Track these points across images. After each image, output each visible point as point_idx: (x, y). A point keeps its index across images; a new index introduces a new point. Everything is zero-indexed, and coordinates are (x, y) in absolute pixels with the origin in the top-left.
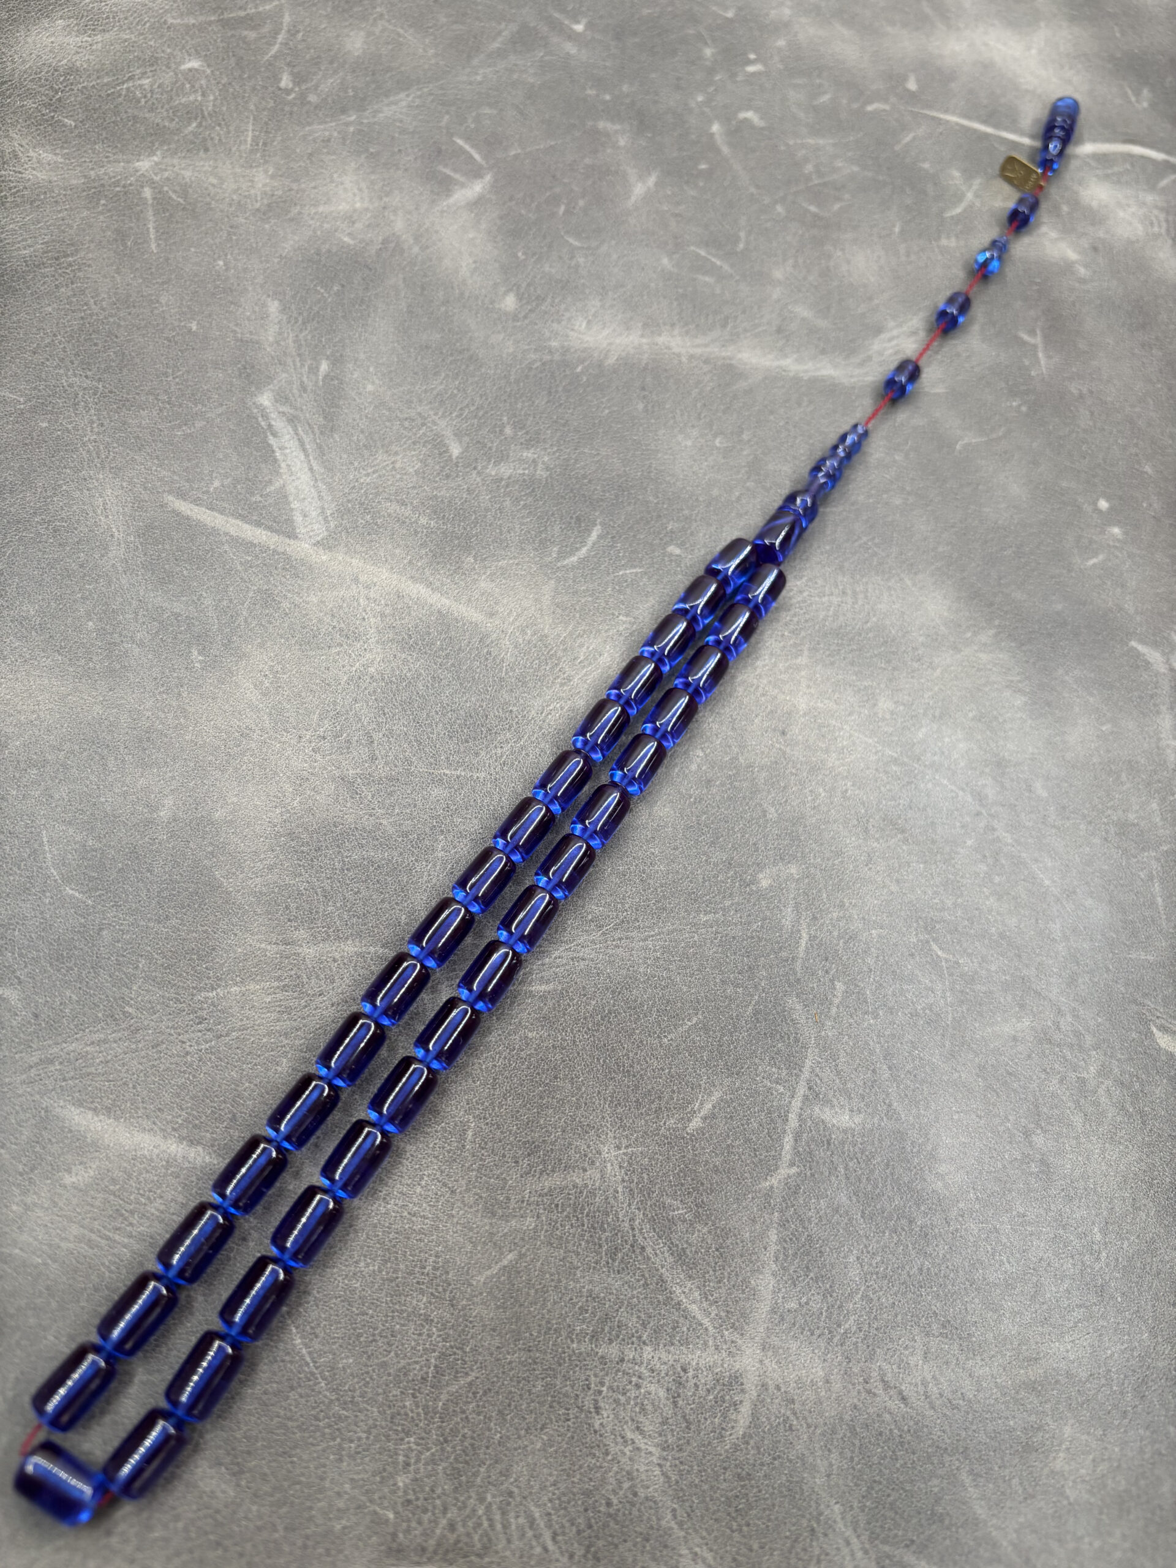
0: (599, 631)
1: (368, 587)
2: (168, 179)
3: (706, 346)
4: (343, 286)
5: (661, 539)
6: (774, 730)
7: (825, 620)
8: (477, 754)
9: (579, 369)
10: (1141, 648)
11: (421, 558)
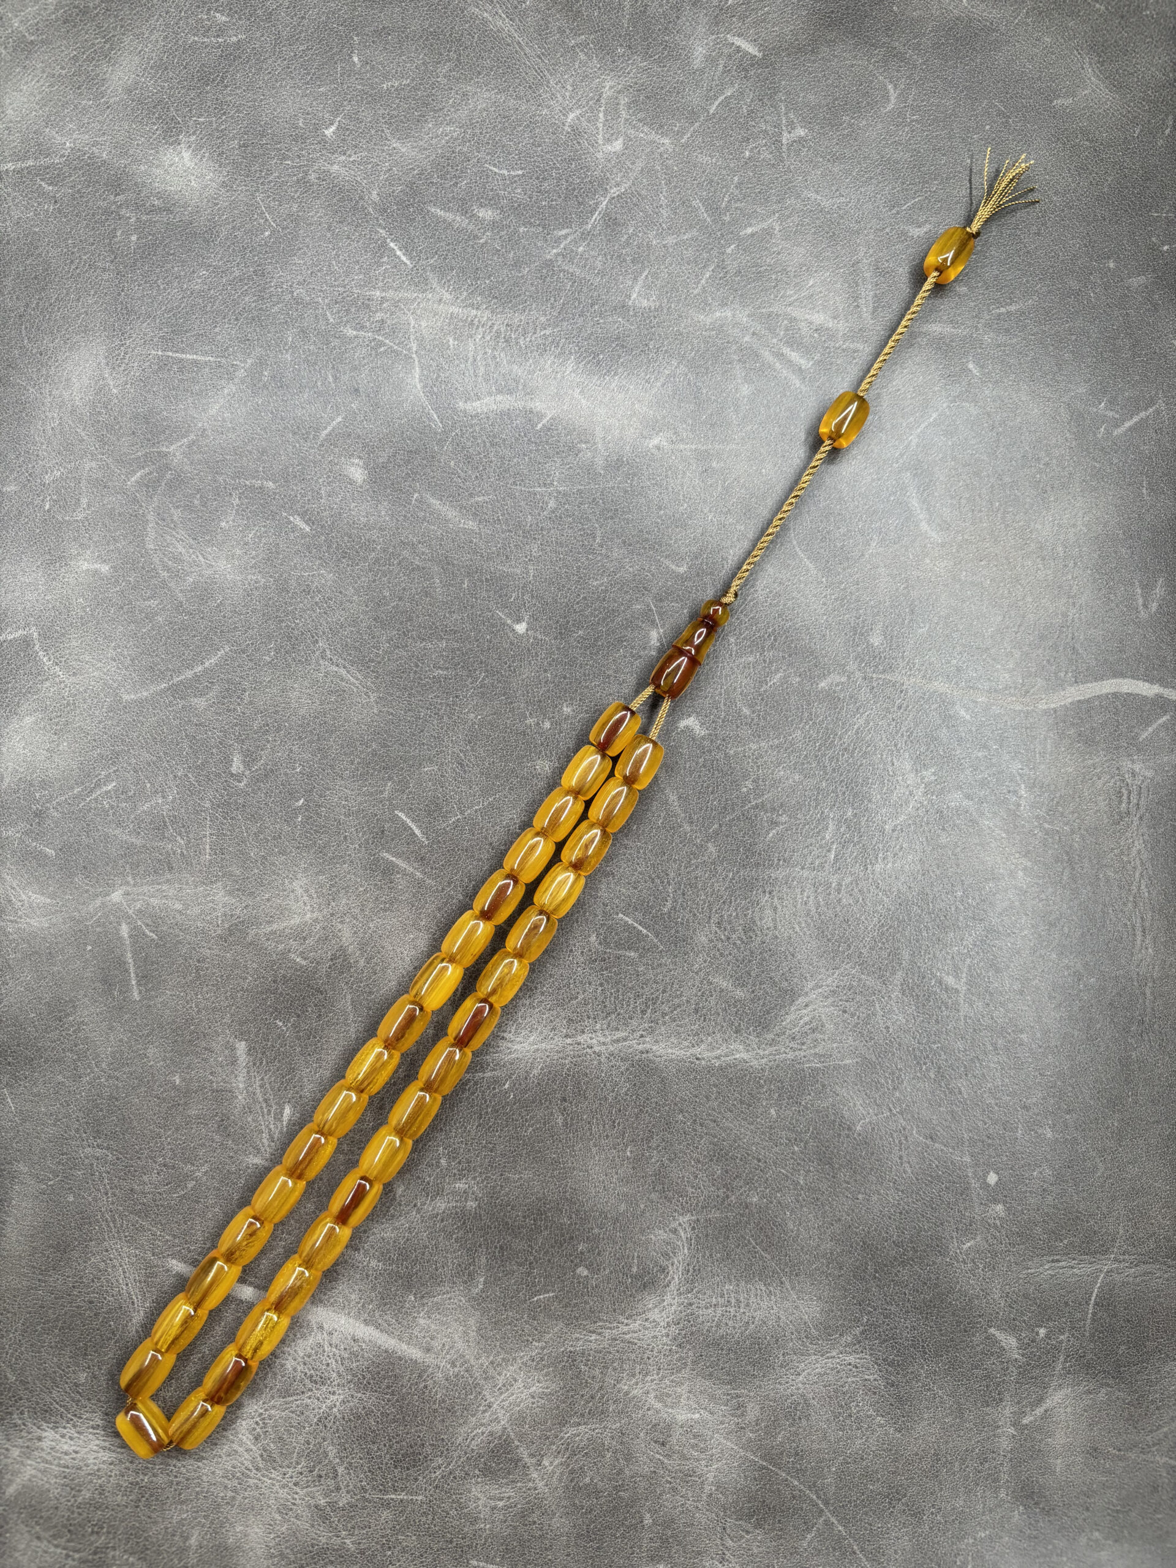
0: (514, 1359)
1: (331, 1334)
2: (140, 911)
3: (625, 1040)
4: (298, 1016)
5: (572, 1262)
6: (656, 1442)
7: (708, 1330)
8: (416, 1480)
9: (507, 1086)
10: (997, 1334)
11: (372, 1301)
